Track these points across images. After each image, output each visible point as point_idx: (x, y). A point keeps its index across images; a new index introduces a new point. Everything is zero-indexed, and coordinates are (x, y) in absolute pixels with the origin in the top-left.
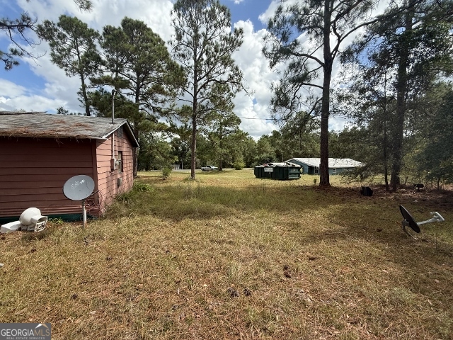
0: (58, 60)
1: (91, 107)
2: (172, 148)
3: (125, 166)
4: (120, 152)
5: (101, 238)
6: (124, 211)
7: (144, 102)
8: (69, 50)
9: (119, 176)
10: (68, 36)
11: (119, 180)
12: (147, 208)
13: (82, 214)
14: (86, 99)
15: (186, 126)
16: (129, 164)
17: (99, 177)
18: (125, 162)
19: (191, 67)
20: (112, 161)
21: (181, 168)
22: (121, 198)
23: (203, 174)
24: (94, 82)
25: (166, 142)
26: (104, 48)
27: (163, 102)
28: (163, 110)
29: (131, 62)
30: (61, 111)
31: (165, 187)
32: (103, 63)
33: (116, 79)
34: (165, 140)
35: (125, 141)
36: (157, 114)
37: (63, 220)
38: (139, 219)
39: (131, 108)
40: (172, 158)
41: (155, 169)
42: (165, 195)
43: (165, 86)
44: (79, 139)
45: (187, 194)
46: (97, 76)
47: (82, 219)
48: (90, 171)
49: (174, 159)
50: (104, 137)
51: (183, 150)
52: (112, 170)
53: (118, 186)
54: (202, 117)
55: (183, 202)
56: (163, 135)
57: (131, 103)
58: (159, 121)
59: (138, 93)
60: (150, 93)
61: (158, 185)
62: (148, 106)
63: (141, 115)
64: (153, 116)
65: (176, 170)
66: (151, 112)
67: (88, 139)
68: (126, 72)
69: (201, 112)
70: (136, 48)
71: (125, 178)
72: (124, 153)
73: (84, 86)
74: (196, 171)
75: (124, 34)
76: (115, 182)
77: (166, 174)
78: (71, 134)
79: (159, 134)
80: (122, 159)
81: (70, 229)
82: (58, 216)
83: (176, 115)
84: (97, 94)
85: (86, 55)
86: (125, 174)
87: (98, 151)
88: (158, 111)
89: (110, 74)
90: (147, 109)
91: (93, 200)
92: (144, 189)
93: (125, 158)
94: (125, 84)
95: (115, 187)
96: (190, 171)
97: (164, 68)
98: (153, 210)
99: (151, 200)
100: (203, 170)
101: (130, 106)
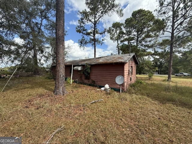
0: (111, 38)
1: (120, 51)
2: (153, 63)
3: (133, 72)
4: (132, 67)
5: (126, 100)
6: (133, 91)
7: (140, 44)
8: (114, 34)
9: (131, 77)
10: (114, 29)
11: (131, 78)
12: (144, 92)
13: (120, 89)
14: (119, 49)
15: (165, 50)
16: (134, 71)
17: (125, 76)
18: (133, 71)
19: (170, 17)
20: (129, 70)
21: (158, 74)
22: (132, 86)
23: (177, 78)
24: (121, 41)
25: (150, 61)
26: (125, 28)
27: (150, 41)
28: (150, 45)
29: (135, 28)
30: (112, 54)
31: (151, 83)
32: (125, 34)
33: (129, 38)
34: (150, 60)
35: (134, 62)
36: (146, 48)
37: (114, 90)
38: (140, 96)
39: (135, 48)
40: (154, 69)
41: (144, 74)
42: (152, 87)
43: (151, 33)
44: (120, 63)
45: (167, 89)
46: (122, 39)
47: (120, 91)
48: (122, 74)
49: (155, 69)
50: (127, 62)
51: (160, 64)
52: (129, 74)
53: (131, 80)
54: (178, 43)
55: (164, 93)
56: (149, 57)
57: (134, 46)
58: (147, 51)
59: (137, 41)
60: (143, 39)
61: (147, 82)
62: (142, 45)
63: (139, 50)
64: (144, 49)
65: (156, 75)
66: (143, 48)
67: (122, 63)
68: (133, 34)
69: (177, 41)
70: (137, 22)
71: (133, 77)
72: (133, 67)
73: (118, 44)
74: (172, 76)
75: (133, 18)
76: (129, 79)
77: (150, 77)
78: (117, 61)
79: (146, 57)
80: (132, 70)
81: (116, 93)
82: (113, 88)
83: (158, 46)
84: (122, 46)
85: (119, 33)
86: (133, 76)
87: (125, 67)
88: (147, 46)
89: (127, 37)
90: (141, 47)
91: (123, 85)
92: (141, 83)
93: (133, 69)
94: (132, 39)
95: (129, 80)
96: (167, 76)
97: (151, 25)
98: (147, 94)
99: (145, 88)
100: (177, 75)
101: (134, 47)
